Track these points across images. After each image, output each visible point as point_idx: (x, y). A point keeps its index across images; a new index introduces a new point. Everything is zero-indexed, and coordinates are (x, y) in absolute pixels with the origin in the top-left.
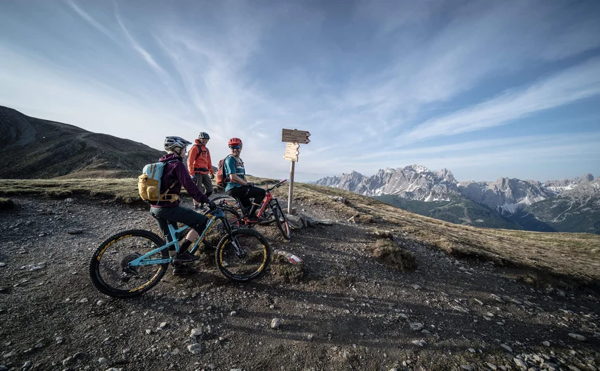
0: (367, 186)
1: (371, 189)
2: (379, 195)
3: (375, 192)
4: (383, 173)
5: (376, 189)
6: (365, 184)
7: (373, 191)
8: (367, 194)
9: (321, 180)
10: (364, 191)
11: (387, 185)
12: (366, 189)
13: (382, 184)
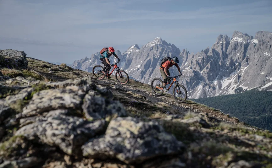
0: (203, 72)
1: (211, 79)
2: (231, 92)
3: (220, 86)
4: (228, 43)
5: (220, 79)
6: (197, 69)
7: (216, 83)
8: (204, 93)
9: (86, 59)
10: (197, 84)
11: (244, 69)
12: (202, 78)
13: (234, 67)
